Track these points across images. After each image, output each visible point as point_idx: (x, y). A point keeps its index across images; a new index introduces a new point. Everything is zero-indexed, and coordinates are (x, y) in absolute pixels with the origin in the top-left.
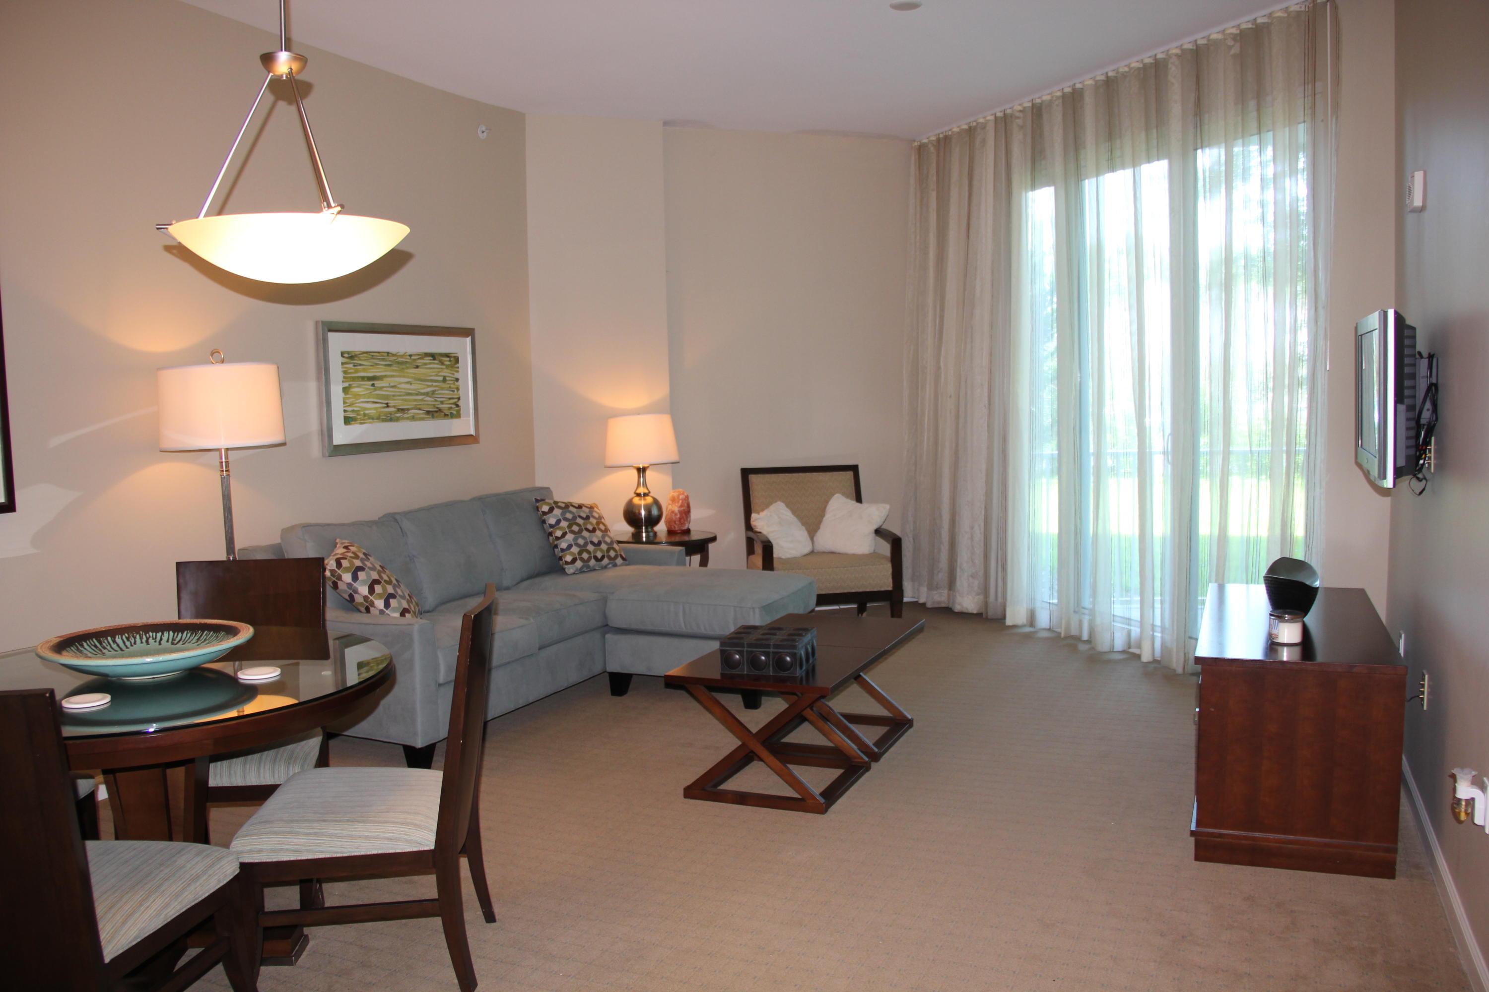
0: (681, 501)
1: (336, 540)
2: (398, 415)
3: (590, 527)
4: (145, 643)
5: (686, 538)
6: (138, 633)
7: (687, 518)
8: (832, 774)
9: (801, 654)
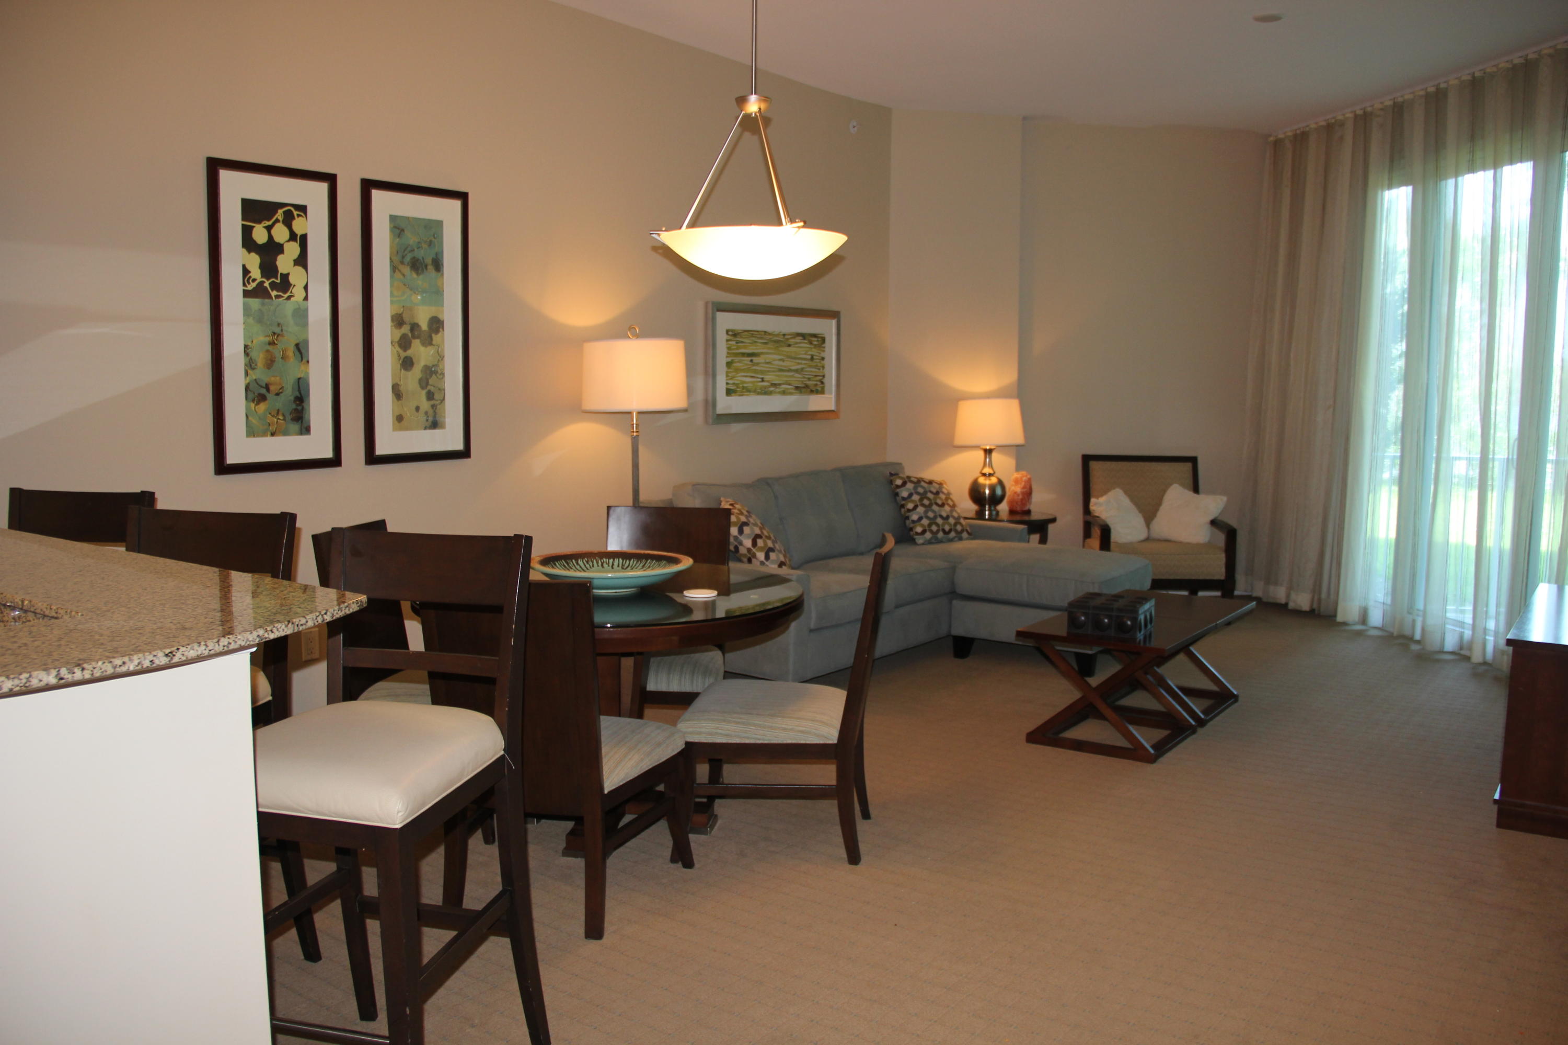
0: (1023, 483)
1: (720, 499)
2: (772, 389)
3: (940, 502)
4: (600, 567)
5: (1026, 518)
6: (595, 558)
7: (1029, 499)
8: (1160, 734)
9: (1140, 620)
